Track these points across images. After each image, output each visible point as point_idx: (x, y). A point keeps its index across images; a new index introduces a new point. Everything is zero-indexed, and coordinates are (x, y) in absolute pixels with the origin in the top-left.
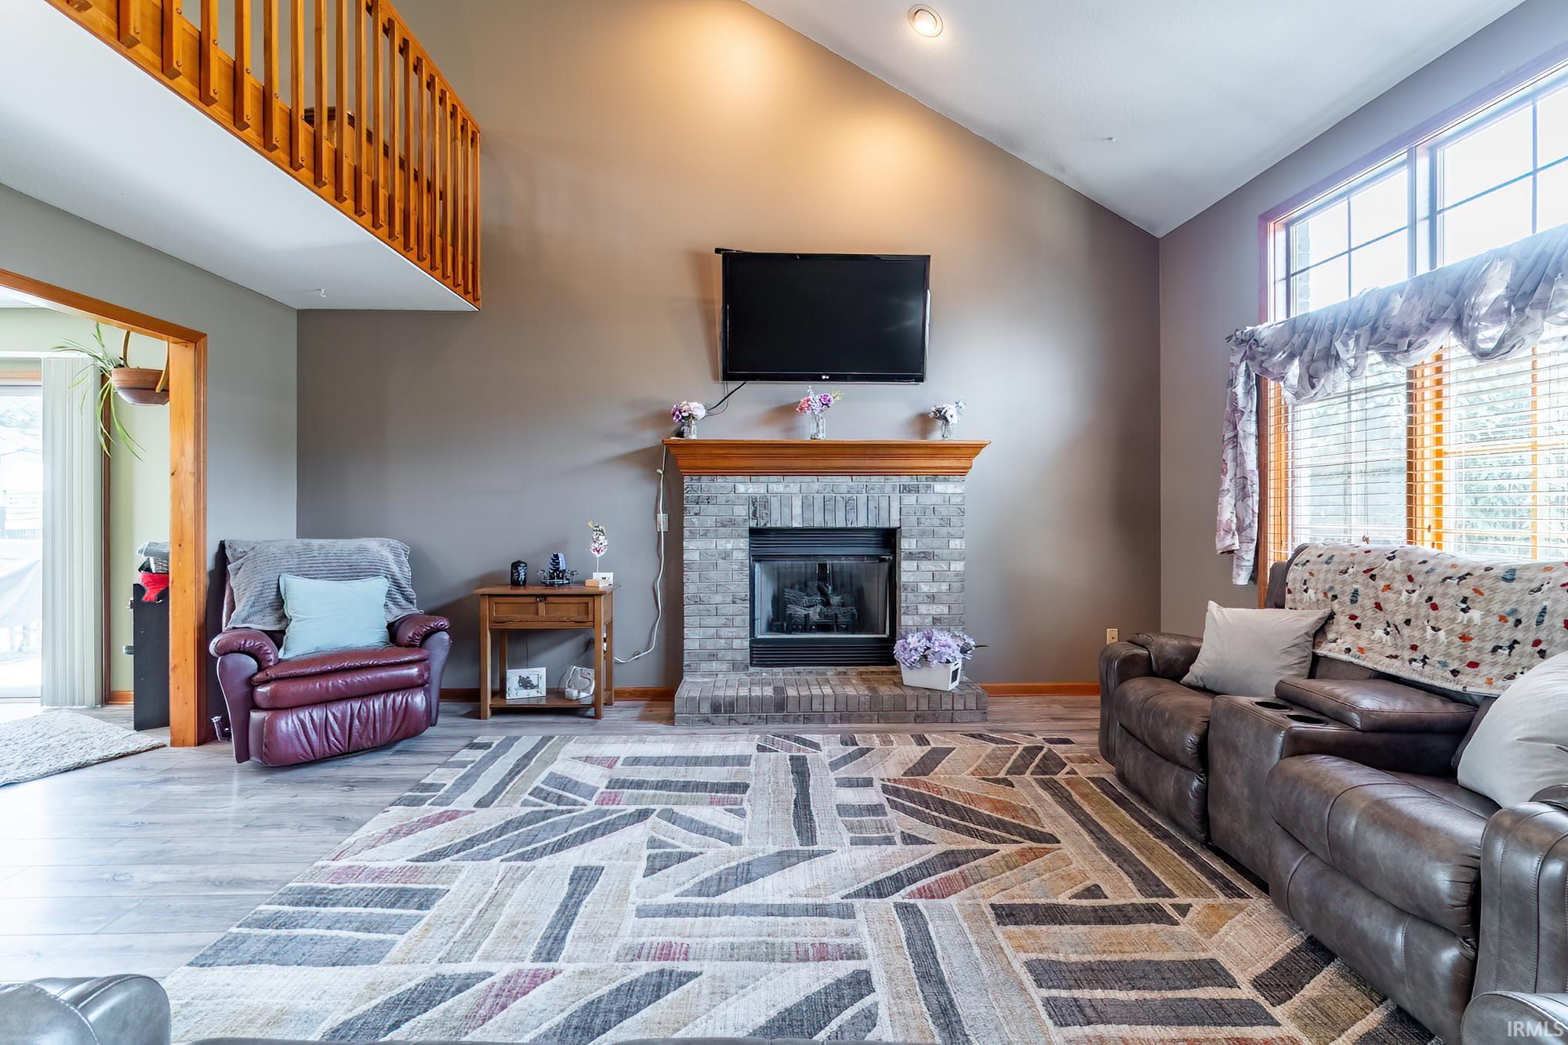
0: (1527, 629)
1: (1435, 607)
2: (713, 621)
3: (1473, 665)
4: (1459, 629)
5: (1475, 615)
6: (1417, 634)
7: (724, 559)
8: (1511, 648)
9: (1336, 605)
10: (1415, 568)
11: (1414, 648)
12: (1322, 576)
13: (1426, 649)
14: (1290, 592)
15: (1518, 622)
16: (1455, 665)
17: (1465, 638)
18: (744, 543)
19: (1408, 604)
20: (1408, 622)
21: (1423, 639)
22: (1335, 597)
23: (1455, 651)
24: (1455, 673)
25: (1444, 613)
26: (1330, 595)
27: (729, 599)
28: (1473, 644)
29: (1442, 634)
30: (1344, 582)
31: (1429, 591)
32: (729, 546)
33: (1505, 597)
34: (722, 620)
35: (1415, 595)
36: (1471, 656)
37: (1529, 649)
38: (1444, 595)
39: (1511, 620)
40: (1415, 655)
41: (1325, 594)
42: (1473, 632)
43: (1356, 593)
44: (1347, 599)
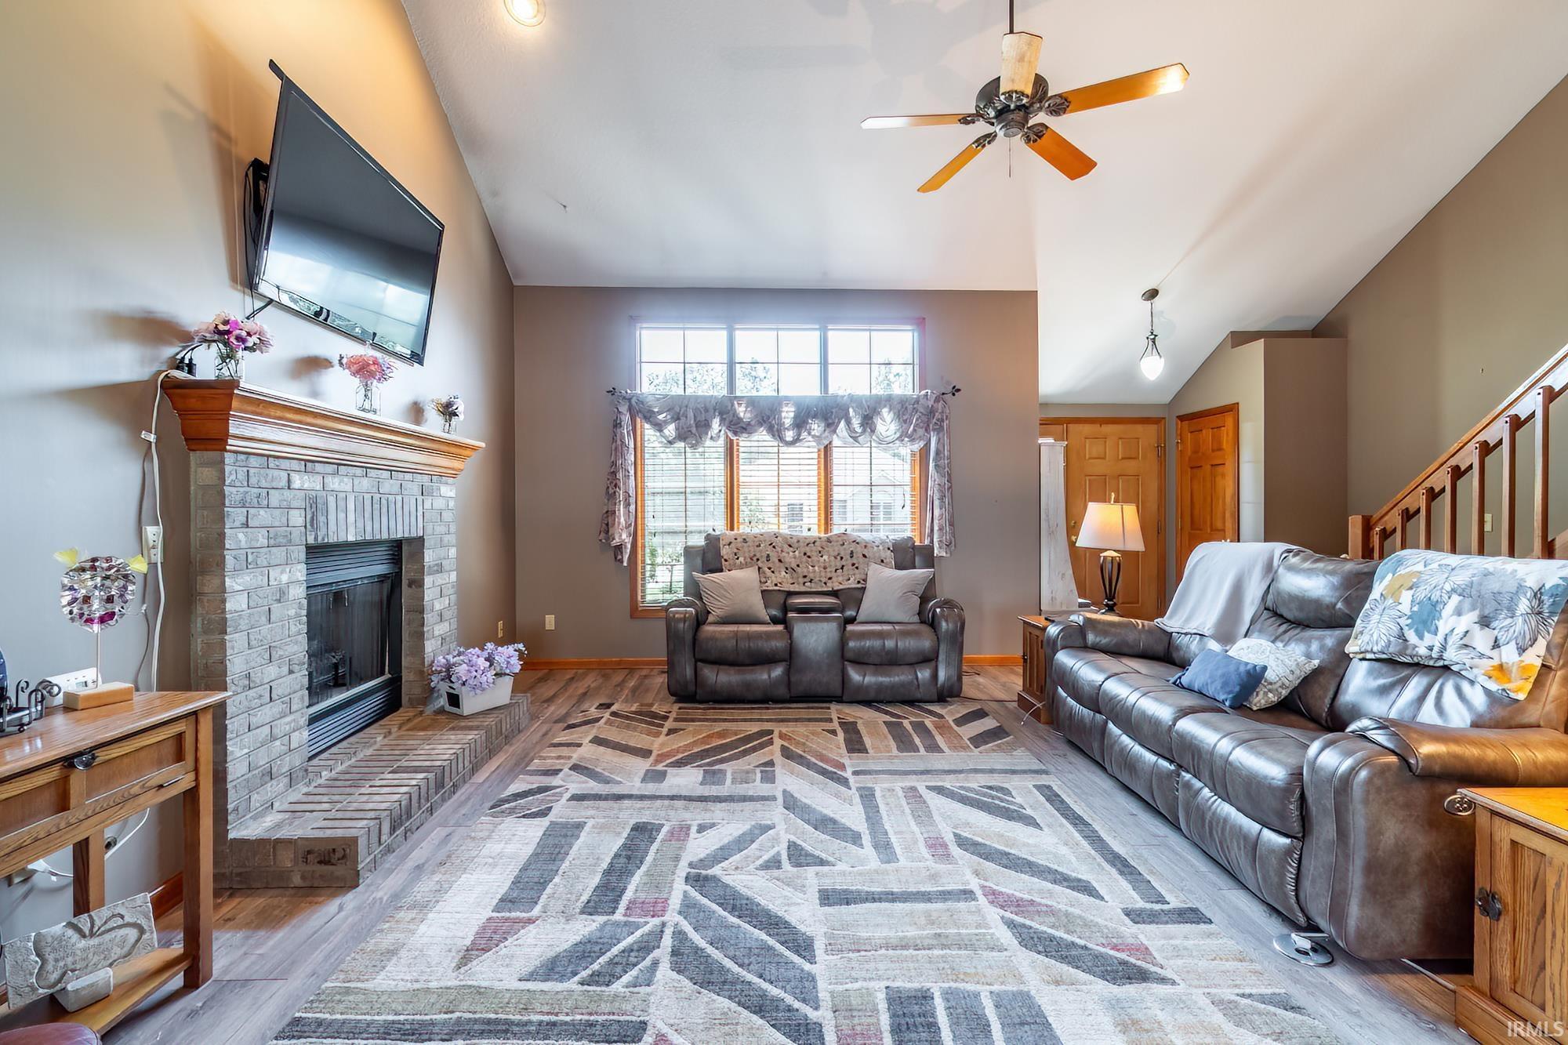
0: (847, 560)
1: (809, 557)
2: (267, 713)
3: (830, 578)
4: (822, 565)
5: (825, 557)
6: (805, 570)
7: (279, 601)
8: (842, 568)
9: (760, 565)
10: (791, 541)
11: (805, 577)
12: (746, 549)
13: (811, 576)
14: (726, 560)
15: (842, 558)
16: (824, 580)
17: (825, 568)
18: (300, 572)
19: (795, 558)
20: (798, 566)
21: (809, 572)
22: (758, 560)
23: (823, 574)
24: (825, 583)
25: (814, 558)
26: (755, 559)
27: (285, 670)
28: (828, 570)
29: (816, 568)
30: (761, 551)
31: (803, 550)
32: (285, 578)
33: (835, 549)
34: (277, 707)
35: (797, 553)
36: (829, 575)
37: (851, 567)
38: (812, 551)
39: (839, 558)
40: (805, 580)
41: (751, 559)
42: (827, 565)
43: (768, 556)
44: (765, 559)
